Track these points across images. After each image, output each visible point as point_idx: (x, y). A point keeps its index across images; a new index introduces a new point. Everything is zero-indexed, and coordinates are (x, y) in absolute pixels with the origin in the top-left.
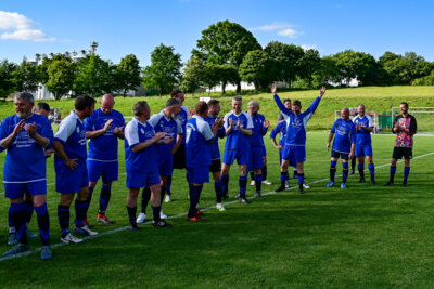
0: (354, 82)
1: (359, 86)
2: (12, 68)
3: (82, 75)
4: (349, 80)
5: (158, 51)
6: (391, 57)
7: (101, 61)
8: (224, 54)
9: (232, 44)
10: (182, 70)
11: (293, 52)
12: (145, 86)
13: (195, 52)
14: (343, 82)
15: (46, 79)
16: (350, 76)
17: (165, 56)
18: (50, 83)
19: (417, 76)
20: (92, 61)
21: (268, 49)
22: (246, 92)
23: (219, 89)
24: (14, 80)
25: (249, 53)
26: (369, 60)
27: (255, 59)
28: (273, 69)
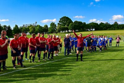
0: (94, 29)
1: (95, 30)
2: (22, 28)
3: (36, 30)
4: (93, 29)
5: (52, 24)
7: (40, 26)
8: (65, 24)
9: (66, 22)
10: (57, 28)
11: (80, 23)
12: (49, 31)
13: (58, 23)
14: (91, 30)
17: (53, 24)
18: (30, 31)
19: (108, 28)
20: (38, 26)
21: (75, 22)
22: (70, 32)
23: (64, 32)
24: (22, 31)
25: (71, 24)
26: (97, 24)
27: (72, 25)
28: (76, 27)
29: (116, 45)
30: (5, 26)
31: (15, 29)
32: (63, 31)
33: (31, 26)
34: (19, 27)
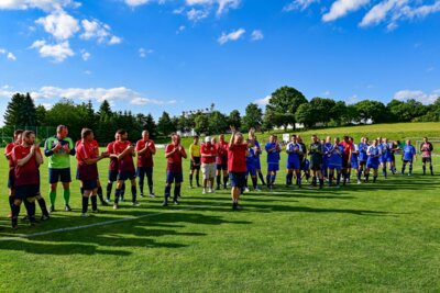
0: (370, 121)
1: (373, 123)
2: (177, 120)
3: (211, 123)
4: (366, 120)
5: (249, 107)
6: (396, 103)
8: (285, 107)
9: (290, 101)
10: (263, 117)
11: (328, 104)
12: (243, 127)
13: (268, 106)
14: (362, 121)
15: (194, 125)
16: (366, 117)
17: (253, 109)
18: (197, 127)
19: (416, 116)
20: (216, 114)
21: (312, 102)
22: (299, 130)
23: (283, 128)
25: (301, 106)
26: (381, 106)
27: (305, 109)
28: (316, 115)
29: (424, 168)
30: (140, 116)
31: (162, 121)
32: (279, 126)
33: (199, 114)
34: (171, 116)
